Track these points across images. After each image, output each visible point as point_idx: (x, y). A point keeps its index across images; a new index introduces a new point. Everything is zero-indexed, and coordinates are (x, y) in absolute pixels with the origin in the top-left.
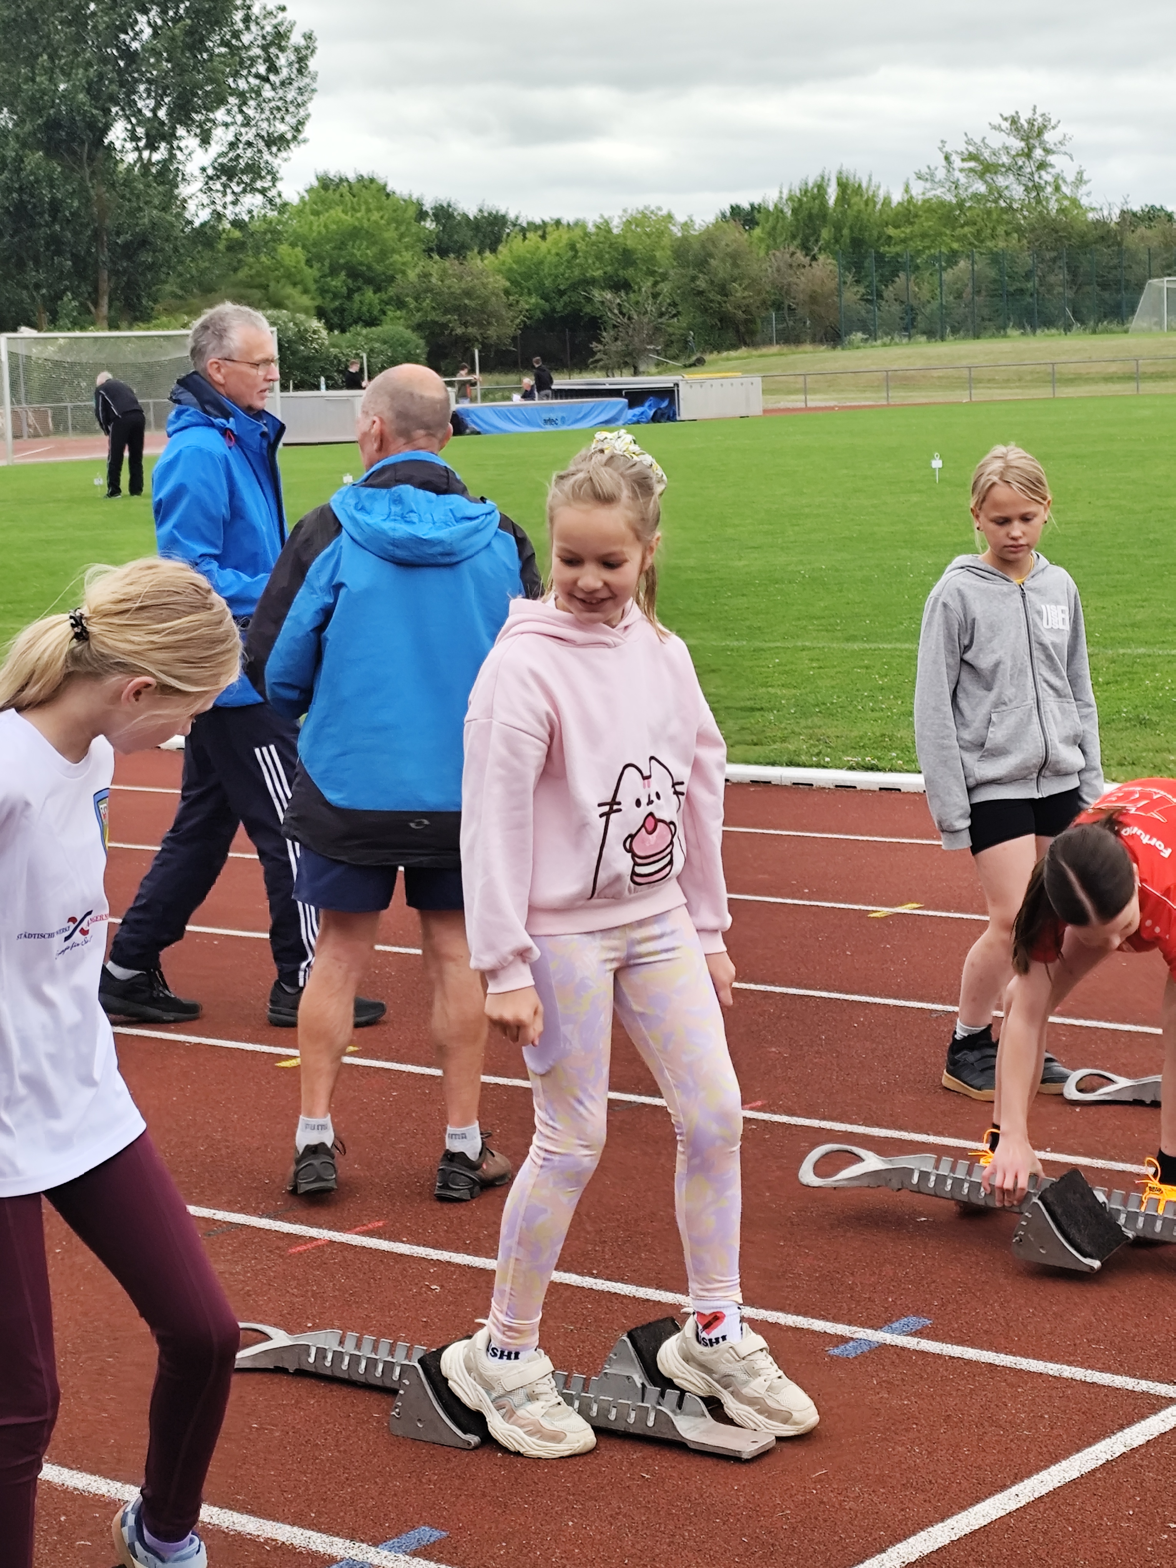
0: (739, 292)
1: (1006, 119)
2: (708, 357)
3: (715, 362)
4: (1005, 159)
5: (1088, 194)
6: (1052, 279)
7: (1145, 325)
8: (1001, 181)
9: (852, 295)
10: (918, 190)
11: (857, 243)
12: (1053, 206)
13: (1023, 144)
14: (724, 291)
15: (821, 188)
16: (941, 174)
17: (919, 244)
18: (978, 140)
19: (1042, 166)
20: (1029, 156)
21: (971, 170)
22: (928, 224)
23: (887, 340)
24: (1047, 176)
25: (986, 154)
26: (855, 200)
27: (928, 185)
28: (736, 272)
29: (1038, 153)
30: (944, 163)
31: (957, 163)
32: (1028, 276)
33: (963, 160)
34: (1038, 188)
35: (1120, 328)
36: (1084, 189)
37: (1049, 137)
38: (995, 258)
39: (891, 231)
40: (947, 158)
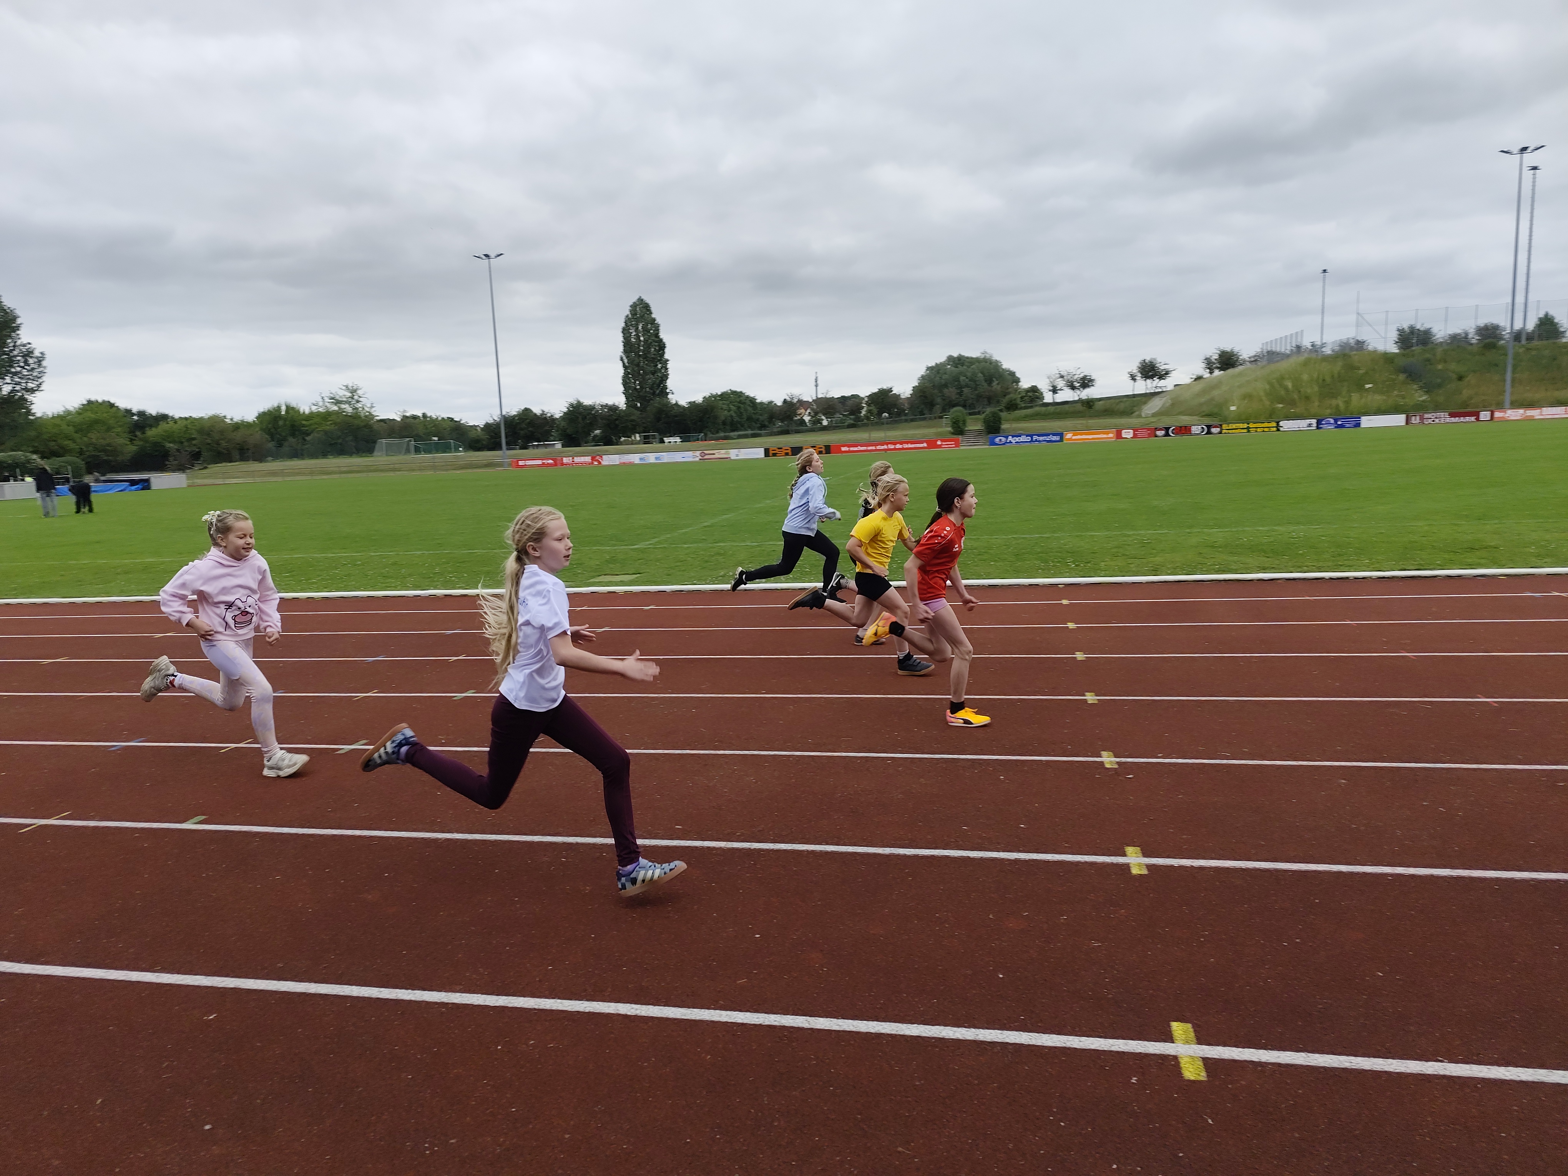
0: (224, 444)
1: (344, 386)
2: (209, 466)
3: (212, 468)
4: (344, 399)
5: (375, 411)
6: (347, 439)
7: (379, 454)
8: (343, 406)
9: (271, 445)
10: (314, 408)
11: (293, 426)
12: (362, 415)
13: (350, 394)
14: (218, 444)
15: (279, 407)
16: (321, 404)
17: (313, 427)
18: (334, 393)
19: (358, 402)
20: (352, 398)
21: (332, 402)
22: (316, 420)
23: (281, 459)
24: (359, 405)
25: (337, 397)
26: (291, 411)
27: (316, 407)
28: (222, 437)
29: (356, 397)
30: (321, 400)
31: (327, 400)
32: (339, 438)
33: (330, 399)
34: (357, 409)
35: (370, 455)
36: (373, 409)
37: (359, 392)
38: (326, 433)
39: (304, 422)
40: (323, 398)
